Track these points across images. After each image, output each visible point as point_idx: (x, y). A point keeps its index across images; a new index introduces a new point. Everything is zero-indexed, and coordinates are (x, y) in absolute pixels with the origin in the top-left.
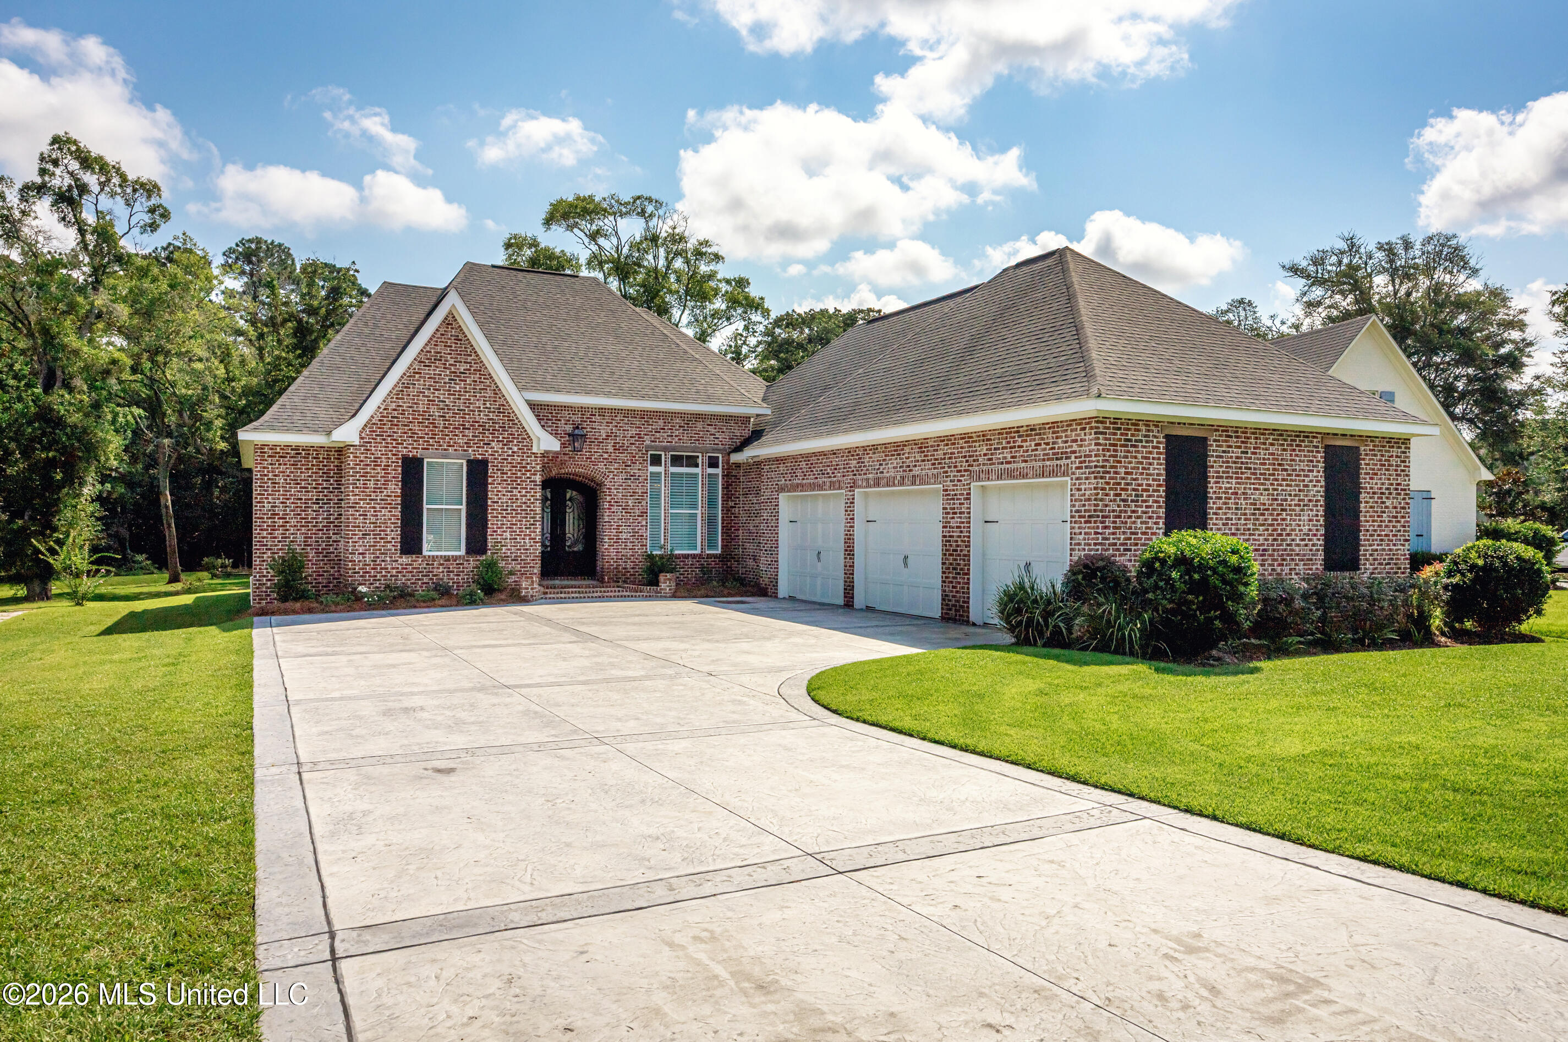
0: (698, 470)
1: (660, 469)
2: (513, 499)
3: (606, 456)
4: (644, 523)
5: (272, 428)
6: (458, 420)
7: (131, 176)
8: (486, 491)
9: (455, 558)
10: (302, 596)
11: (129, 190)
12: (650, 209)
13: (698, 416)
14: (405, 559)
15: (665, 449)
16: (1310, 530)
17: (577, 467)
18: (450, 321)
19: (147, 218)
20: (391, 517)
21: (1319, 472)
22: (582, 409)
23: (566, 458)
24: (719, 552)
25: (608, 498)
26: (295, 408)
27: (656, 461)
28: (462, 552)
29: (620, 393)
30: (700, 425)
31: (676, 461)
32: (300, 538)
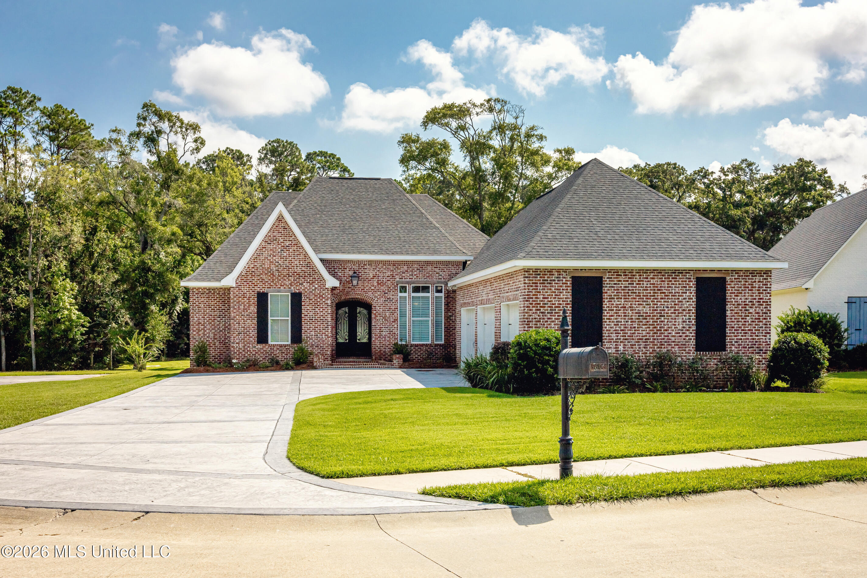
0: (429, 295)
1: (406, 295)
2: (316, 314)
3: (373, 288)
4: (396, 326)
5: (197, 280)
6: (285, 272)
7: (186, 121)
8: (301, 309)
9: (285, 346)
10: (205, 364)
11: (184, 130)
12: (498, 107)
13: (428, 263)
14: (259, 346)
15: (408, 283)
16: (684, 327)
17: (357, 294)
18: (280, 219)
19: (193, 145)
20: (252, 324)
21: (691, 293)
22: (359, 262)
23: (350, 290)
24: (443, 342)
25: (374, 312)
26: (210, 268)
27: (403, 289)
28: (289, 343)
29: (382, 251)
30: (429, 268)
31: (416, 290)
32: (212, 335)
